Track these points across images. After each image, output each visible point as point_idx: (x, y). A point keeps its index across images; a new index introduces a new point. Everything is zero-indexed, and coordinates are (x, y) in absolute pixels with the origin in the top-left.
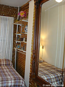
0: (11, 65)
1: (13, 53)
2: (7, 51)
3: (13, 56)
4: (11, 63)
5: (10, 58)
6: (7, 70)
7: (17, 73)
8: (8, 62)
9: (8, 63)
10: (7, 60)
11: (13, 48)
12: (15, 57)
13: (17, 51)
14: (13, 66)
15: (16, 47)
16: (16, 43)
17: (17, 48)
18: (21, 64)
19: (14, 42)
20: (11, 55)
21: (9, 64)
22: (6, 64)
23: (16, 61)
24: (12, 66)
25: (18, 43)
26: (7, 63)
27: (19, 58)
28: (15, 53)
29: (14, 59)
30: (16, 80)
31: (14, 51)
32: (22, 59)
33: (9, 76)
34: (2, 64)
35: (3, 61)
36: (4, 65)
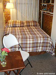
0: (38, 26)
1: (39, 15)
2: (34, 14)
3: (40, 18)
4: (38, 24)
5: (37, 20)
6: (36, 30)
8: (36, 23)
9: (36, 24)
10: (34, 22)
11: (39, 11)
13: (43, 13)
14: (40, 27)
16: (42, 6)
18: (47, 25)
23: (42, 22)
24: (39, 26)
25: (44, 6)
27: (45, 19)
28: (41, 15)
29: (40, 21)
31: (40, 13)
32: (48, 20)
34: (31, 25)
35: (31, 22)
36: (33, 26)
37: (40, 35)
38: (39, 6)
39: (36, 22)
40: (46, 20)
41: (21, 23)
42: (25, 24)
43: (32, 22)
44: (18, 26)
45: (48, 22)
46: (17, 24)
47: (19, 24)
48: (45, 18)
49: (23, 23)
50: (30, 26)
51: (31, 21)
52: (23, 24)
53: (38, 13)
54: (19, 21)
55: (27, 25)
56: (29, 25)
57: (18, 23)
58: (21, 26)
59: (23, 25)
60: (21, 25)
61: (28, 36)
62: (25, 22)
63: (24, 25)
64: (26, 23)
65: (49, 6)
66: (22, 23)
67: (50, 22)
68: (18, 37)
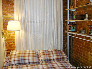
1: (63, 39)
4: (65, 57)
8: (61, 54)
9: (61, 57)
14: (69, 61)
15: (70, 30)
17: (72, 32)
19: (65, 22)
21: (63, 58)
22: (58, 59)
24: (67, 60)
26: (59, 57)
29: (65, 48)
31: (65, 36)
34: (52, 58)
35: (53, 54)
36: (56, 61)
39: (61, 52)
41: (35, 55)
42: (42, 56)
43: (54, 52)
44: (29, 63)
46: (27, 58)
47: (31, 58)
48: (75, 43)
50: (50, 60)
51: (52, 51)
52: (37, 58)
53: (61, 36)
54: (31, 52)
55: (45, 60)
56: (48, 58)
57: (29, 56)
58: (33, 63)
59: (37, 61)
60: (35, 61)
62: (41, 52)
64: (44, 55)
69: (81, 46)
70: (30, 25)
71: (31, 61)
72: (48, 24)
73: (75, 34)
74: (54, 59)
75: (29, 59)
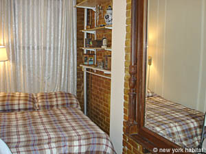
0: (75, 106)
2: (63, 73)
3: (79, 84)
4: (75, 102)
5: (72, 89)
6: (68, 117)
7: (92, 123)
8: (69, 98)
9: (69, 102)
10: (64, 95)
11: (78, 65)
12: (83, 88)
13: (87, 73)
14: (79, 107)
15: (86, 63)
16: (85, 53)
17: (89, 65)
18: (100, 102)
19: (80, 51)
20: (74, 83)
21: (71, 103)
22: (63, 105)
23: (87, 96)
24: (77, 107)
25: (90, 54)
26: (66, 102)
27: (92, 88)
28: (83, 77)
29: (81, 92)
30: (91, 140)
31: (80, 73)
32: (101, 90)
33: (75, 130)
34: (55, 103)
35: (56, 97)
36: (60, 107)
37: (78, 131)
38: (78, 54)
39: (69, 95)
40: (96, 88)
41: (28, 99)
42: (39, 101)
43: (58, 95)
44: (19, 110)
45: (101, 94)
46: (16, 102)
47: (21, 102)
48: (94, 83)
49: (33, 100)
50: (52, 106)
51: (56, 94)
52: (31, 103)
53: (74, 72)
55: (44, 106)
56: (49, 104)
57: (19, 100)
58: (26, 109)
59: (32, 106)
60: (28, 106)
61: (45, 138)
62: (38, 95)
63: (37, 105)
64: (43, 99)
65: (101, 55)
66: (30, 99)
67: (106, 95)
68: (16, 140)
69: (101, 87)
70: (22, 53)
71: (22, 107)
72: (52, 53)
73: (95, 69)
74: (57, 105)
75: (19, 104)
